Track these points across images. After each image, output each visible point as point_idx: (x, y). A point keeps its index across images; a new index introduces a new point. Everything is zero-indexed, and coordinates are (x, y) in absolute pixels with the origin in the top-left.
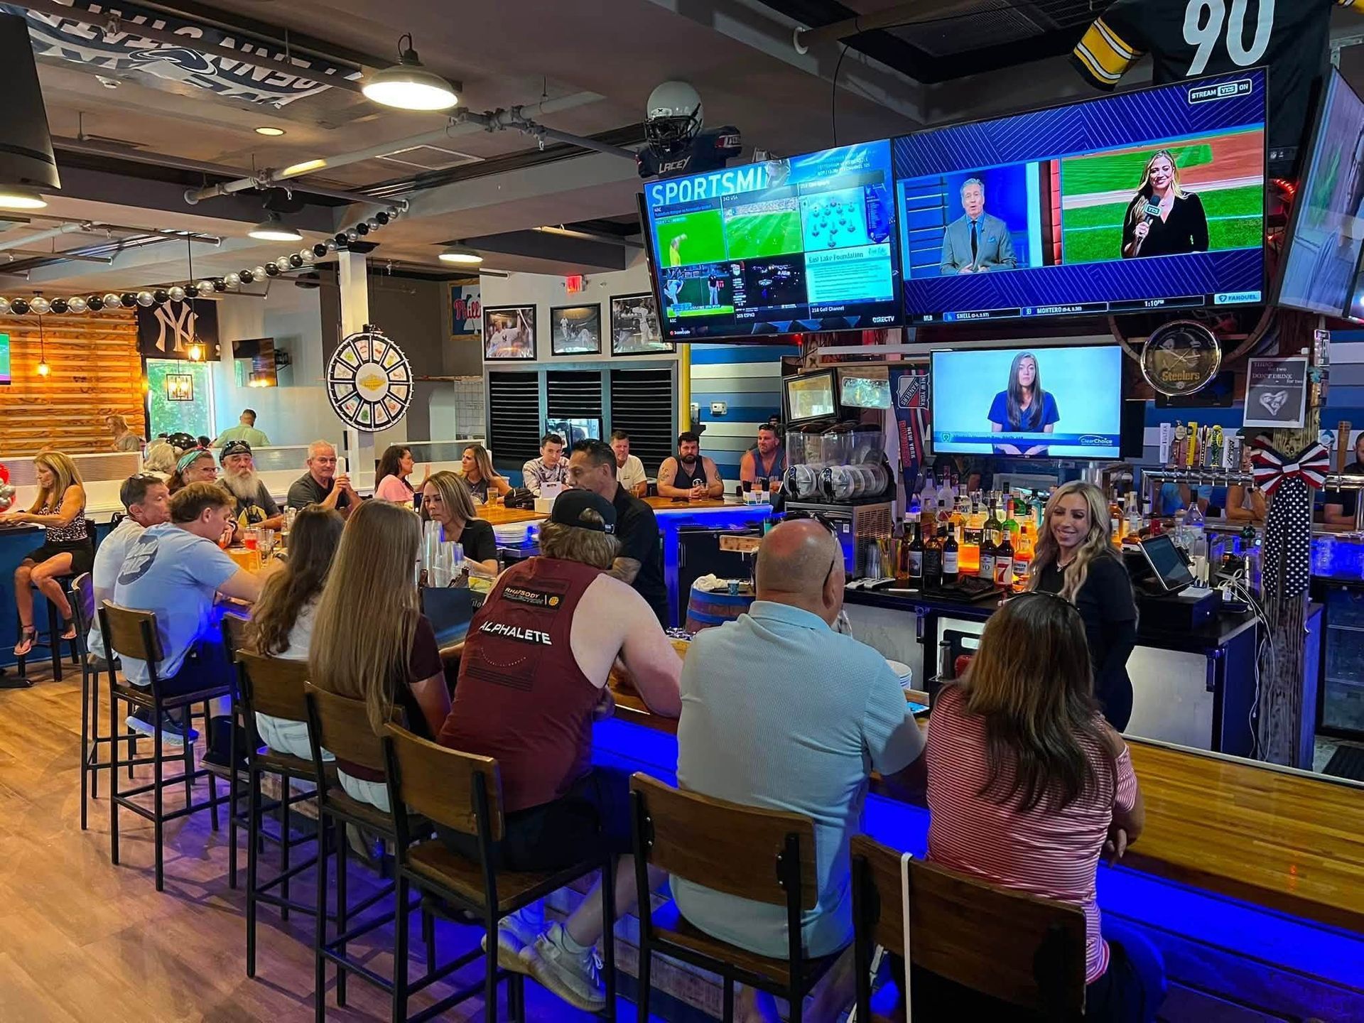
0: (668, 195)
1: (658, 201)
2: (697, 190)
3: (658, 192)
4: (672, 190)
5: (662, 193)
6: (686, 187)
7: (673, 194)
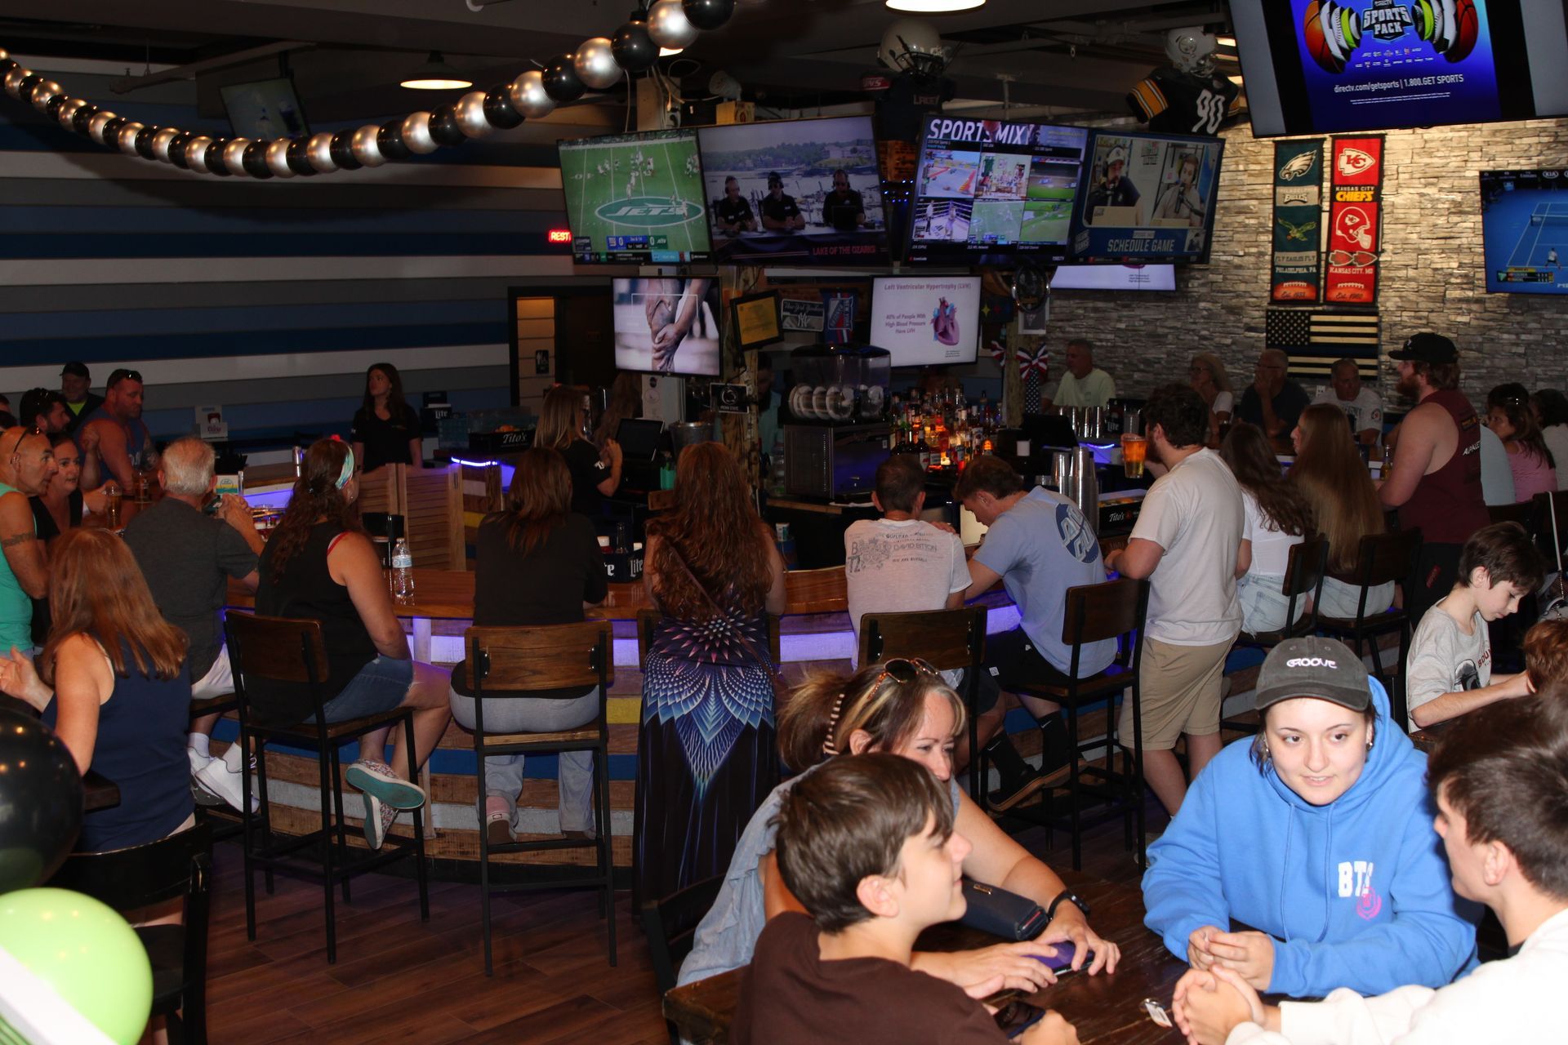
0: (944, 131)
1: (933, 134)
2: (966, 132)
3: (936, 125)
4: (947, 127)
5: (939, 127)
6: (958, 127)
7: (948, 131)
